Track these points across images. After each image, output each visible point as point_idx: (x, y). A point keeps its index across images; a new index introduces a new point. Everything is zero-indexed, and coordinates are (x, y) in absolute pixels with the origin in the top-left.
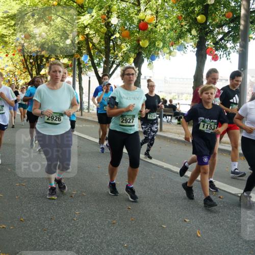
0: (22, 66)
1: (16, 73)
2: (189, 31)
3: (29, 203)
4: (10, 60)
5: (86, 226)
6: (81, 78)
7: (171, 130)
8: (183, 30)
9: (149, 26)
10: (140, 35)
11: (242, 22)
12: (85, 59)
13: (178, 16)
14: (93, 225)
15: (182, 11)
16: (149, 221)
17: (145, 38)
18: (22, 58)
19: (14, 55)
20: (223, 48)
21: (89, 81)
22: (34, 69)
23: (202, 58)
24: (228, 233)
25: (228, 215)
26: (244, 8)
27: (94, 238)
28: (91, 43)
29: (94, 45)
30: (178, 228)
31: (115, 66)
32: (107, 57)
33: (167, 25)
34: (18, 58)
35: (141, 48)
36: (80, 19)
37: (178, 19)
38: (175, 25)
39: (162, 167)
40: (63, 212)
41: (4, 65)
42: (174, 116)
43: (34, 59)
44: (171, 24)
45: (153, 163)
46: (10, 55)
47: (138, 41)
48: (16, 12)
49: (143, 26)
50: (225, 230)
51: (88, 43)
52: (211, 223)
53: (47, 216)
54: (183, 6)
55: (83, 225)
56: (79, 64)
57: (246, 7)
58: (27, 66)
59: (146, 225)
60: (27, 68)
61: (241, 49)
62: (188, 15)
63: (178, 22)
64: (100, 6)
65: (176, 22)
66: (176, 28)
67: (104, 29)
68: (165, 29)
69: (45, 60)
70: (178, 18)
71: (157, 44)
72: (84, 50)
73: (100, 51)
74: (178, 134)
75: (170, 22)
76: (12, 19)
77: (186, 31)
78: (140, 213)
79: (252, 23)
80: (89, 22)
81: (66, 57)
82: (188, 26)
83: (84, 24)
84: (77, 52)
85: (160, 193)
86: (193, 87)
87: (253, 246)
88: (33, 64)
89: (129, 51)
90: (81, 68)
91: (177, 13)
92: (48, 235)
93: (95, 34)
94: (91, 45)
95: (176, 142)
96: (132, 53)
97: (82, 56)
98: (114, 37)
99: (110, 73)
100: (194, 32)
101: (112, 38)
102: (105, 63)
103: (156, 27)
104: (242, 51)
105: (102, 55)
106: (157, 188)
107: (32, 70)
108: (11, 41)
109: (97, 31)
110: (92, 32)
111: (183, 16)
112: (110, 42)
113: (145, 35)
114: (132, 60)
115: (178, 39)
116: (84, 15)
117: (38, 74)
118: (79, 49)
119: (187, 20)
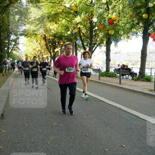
0: (45, 47)
1: (42, 51)
2: (138, 24)
3: (24, 131)
4: (39, 44)
5: (54, 148)
6: (77, 53)
7: (127, 83)
8: (134, 23)
9: (115, 22)
10: (110, 27)
12: (79, 42)
13: (131, 15)
14: (59, 148)
15: (133, 12)
17: (112, 29)
18: (45, 43)
19: (40, 41)
21: (81, 55)
22: (51, 49)
23: (146, 40)
28: (82, 33)
29: (83, 34)
30: (116, 151)
31: (96, 46)
32: (91, 40)
33: (125, 21)
34: (43, 42)
35: (110, 35)
36: (75, 19)
38: (129, 20)
39: (116, 107)
40: (43, 137)
41: (36, 47)
42: (130, 75)
43: (51, 43)
44: (127, 20)
45: (111, 104)
47: (108, 31)
49: (111, 22)
54: (134, 9)
55: (52, 148)
56: (76, 45)
58: (48, 47)
60: (48, 48)
62: (137, 14)
63: (131, 19)
64: (86, 11)
66: (130, 22)
67: (89, 25)
68: (123, 23)
69: (57, 43)
70: (131, 16)
71: (120, 32)
72: (78, 37)
73: (87, 38)
74: (131, 86)
77: (136, 24)
78: (93, 139)
80: (80, 20)
82: (137, 21)
83: (77, 22)
84: (74, 38)
86: (141, 58)
88: (51, 46)
89: (103, 37)
90: (77, 48)
91: (131, 13)
93: (83, 27)
94: (82, 34)
95: (128, 91)
96: (104, 38)
97: (77, 41)
98: (94, 29)
99: (93, 50)
100: (141, 24)
101: (94, 30)
102: (91, 44)
103: (119, 22)
105: (88, 40)
107: (50, 49)
109: (85, 26)
110: (82, 27)
111: (134, 15)
112: (93, 32)
113: (112, 27)
114: (105, 42)
115: (131, 29)
116: (77, 17)
117: (54, 51)
118: (75, 37)
119: (136, 17)
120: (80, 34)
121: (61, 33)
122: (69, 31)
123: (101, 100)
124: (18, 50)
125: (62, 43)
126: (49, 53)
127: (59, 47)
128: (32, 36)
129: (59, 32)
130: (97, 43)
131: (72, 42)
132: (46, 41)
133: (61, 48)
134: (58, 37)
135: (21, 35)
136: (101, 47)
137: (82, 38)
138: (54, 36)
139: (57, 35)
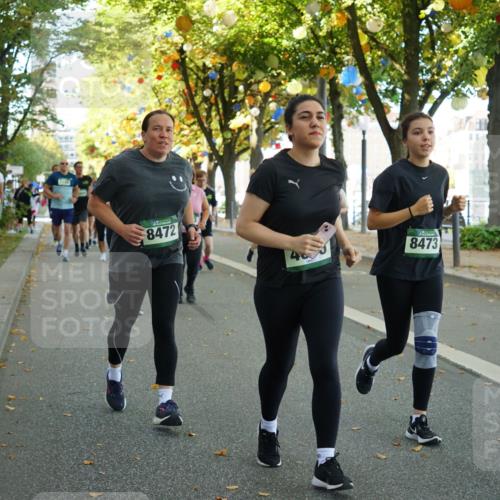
0: (184, 108)
4: (151, 94)
6: (341, 135)
12: (349, 78)
18: (182, 86)
19: (159, 78)
21: (364, 142)
22: (213, 114)
28: (366, 32)
29: (372, 37)
31: (436, 94)
32: (413, 68)
34: (172, 84)
41: (136, 108)
43: (213, 89)
46: (152, 79)
51: (357, 34)
56: (335, 93)
58: (196, 107)
60: (195, 113)
69: (242, 88)
72: (347, 53)
73: (392, 56)
88: (212, 100)
90: (340, 107)
93: (372, 5)
94: (364, 40)
96: (480, 56)
97: (340, 72)
98: (428, 11)
101: (424, 13)
102: (410, 86)
105: (397, 66)
107: (209, 116)
112: (419, 27)
114: (482, 74)
117: (224, 128)
118: (333, 52)
120: (354, 37)
121: (262, 36)
122: (299, 23)
123: (463, 368)
124: (50, 124)
125: (264, 87)
126: (203, 139)
127: (251, 107)
128: (119, 55)
129: (249, 33)
130: (443, 81)
131: (318, 81)
132: (186, 79)
133: (262, 109)
134: (244, 58)
135: (65, 48)
136: (461, 101)
137: (364, 61)
138: (223, 54)
139: (242, 45)
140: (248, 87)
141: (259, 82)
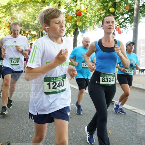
8: (102, 16)
9: (82, 14)
10: (77, 19)
11: (135, 12)
13: (99, 8)
15: (101, 5)
16: (82, 125)
17: (80, 20)
18: (9, 31)
19: (5, 29)
20: (124, 27)
24: (126, 132)
25: (127, 122)
26: (136, 4)
27: (51, 134)
33: (93, 13)
35: (77, 26)
36: (43, 9)
37: (99, 10)
38: (97, 13)
44: (95, 13)
47: (76, 22)
48: (6, 4)
49: (79, 13)
50: (125, 130)
52: (117, 126)
53: (24, 121)
54: (102, 3)
57: (137, 4)
59: (80, 127)
61: (134, 28)
62: (104, 8)
64: (54, 2)
65: (98, 11)
68: (91, 15)
69: (22, 32)
71: (86, 24)
75: (94, 11)
76: (4, 8)
79: (140, 12)
81: (35, 30)
82: (105, 14)
84: (41, 28)
85: (88, 109)
87: (140, 139)
89: (70, 27)
91: (98, 6)
92: (25, 132)
96: (72, 29)
103: (86, 14)
104: (135, 29)
106: (86, 106)
108: (3, 21)
111: (102, 8)
113: (80, 19)
114: (72, 33)
115: (98, 22)
116: (45, 7)
119: (104, 11)
121: (28, 22)
122: (35, 20)
125: (27, 32)
129: (25, 21)
131: (39, 32)
132: (10, 29)
133: (27, 36)
134: (24, 26)
136: (67, 37)
139: (24, 23)
140: (24, 32)
141: (26, 31)
